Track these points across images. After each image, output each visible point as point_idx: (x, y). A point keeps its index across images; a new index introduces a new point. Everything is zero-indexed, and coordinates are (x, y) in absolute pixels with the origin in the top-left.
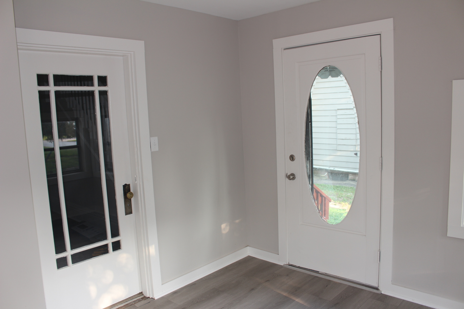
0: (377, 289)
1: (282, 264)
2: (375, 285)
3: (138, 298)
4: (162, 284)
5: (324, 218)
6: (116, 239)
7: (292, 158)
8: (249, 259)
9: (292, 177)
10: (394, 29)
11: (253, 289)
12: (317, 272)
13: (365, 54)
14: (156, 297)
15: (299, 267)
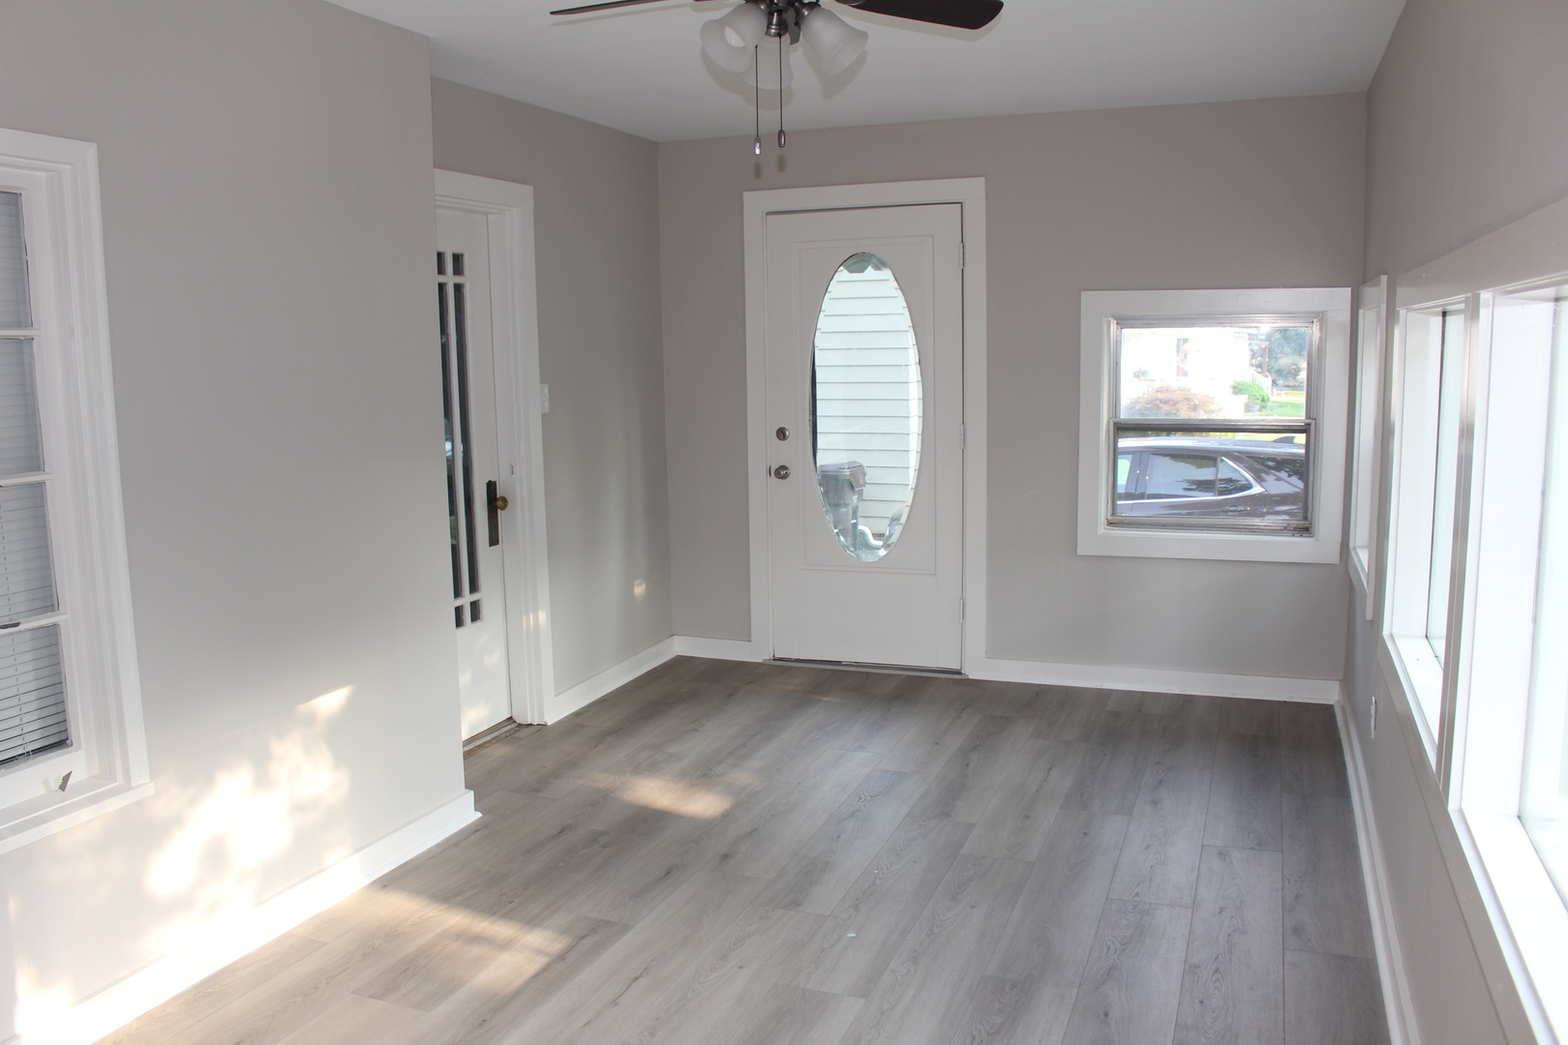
0: (959, 673)
1: (761, 661)
2: (955, 666)
3: (506, 729)
4: (556, 696)
5: (852, 551)
6: (474, 597)
7: (781, 434)
8: (680, 663)
9: (781, 473)
10: (987, 197)
11: (730, 695)
12: (839, 663)
13: (933, 236)
14: (551, 719)
15: (798, 660)
